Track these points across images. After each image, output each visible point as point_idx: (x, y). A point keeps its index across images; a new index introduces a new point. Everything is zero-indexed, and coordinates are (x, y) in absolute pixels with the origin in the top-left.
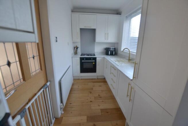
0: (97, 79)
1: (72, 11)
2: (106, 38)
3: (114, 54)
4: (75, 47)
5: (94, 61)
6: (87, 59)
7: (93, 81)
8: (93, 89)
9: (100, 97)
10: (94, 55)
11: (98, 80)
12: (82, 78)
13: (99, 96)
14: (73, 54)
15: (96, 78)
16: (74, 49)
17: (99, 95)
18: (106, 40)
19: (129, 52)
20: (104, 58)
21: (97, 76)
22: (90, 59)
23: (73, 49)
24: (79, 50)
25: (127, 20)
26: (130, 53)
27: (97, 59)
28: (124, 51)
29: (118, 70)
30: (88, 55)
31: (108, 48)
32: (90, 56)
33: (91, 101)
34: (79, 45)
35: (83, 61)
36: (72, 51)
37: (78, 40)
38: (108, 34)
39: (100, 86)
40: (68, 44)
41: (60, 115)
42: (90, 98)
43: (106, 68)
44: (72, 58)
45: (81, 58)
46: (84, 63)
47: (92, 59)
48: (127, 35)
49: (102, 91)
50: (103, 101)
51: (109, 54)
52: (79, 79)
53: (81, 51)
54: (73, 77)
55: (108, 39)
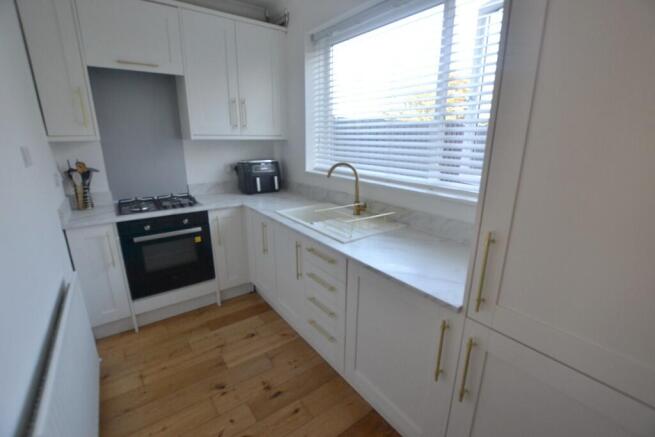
0: (222, 302)
2: (239, 123)
3: (277, 187)
4: (71, 170)
5: (199, 229)
6: (158, 224)
8: (222, 364)
9: (273, 393)
10: (192, 202)
11: (230, 310)
13: (268, 388)
14: (68, 209)
16: (65, 184)
17: (264, 383)
18: (237, 131)
19: (354, 178)
20: (242, 207)
21: (221, 292)
22: (175, 222)
23: (60, 179)
24: (100, 185)
25: (314, 50)
26: (360, 180)
27: (211, 217)
28: (332, 175)
29: (348, 260)
32: (174, 207)
34: (95, 159)
35: (137, 240)
36: (56, 196)
38: (243, 103)
39: (253, 335)
40: (27, 161)
42: (232, 421)
43: (265, 250)
44: (64, 231)
45: (121, 226)
46: (147, 250)
47: (186, 221)
48: (319, 111)
49: (270, 357)
50: (296, 411)
51: (259, 189)
52: (133, 331)
53: (112, 186)
55: (244, 126)
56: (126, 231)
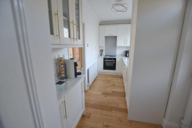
1: (100, 25)
4: (101, 50)
5: (114, 61)
6: (109, 59)
7: (113, 76)
8: (111, 81)
10: (115, 56)
11: (117, 76)
12: (105, 74)
14: (99, 55)
15: (115, 74)
22: (111, 59)
23: (99, 51)
27: (117, 59)
30: (110, 56)
31: (127, 51)
33: (107, 87)
34: (104, 49)
35: (105, 60)
36: (99, 53)
37: (103, 44)
38: (127, 39)
41: (87, 89)
44: (98, 58)
46: (106, 62)
47: (113, 59)
49: (117, 82)
50: (115, 88)
51: (127, 55)
52: (102, 74)
53: (105, 53)
54: (98, 72)
55: (126, 44)
56: (105, 59)
